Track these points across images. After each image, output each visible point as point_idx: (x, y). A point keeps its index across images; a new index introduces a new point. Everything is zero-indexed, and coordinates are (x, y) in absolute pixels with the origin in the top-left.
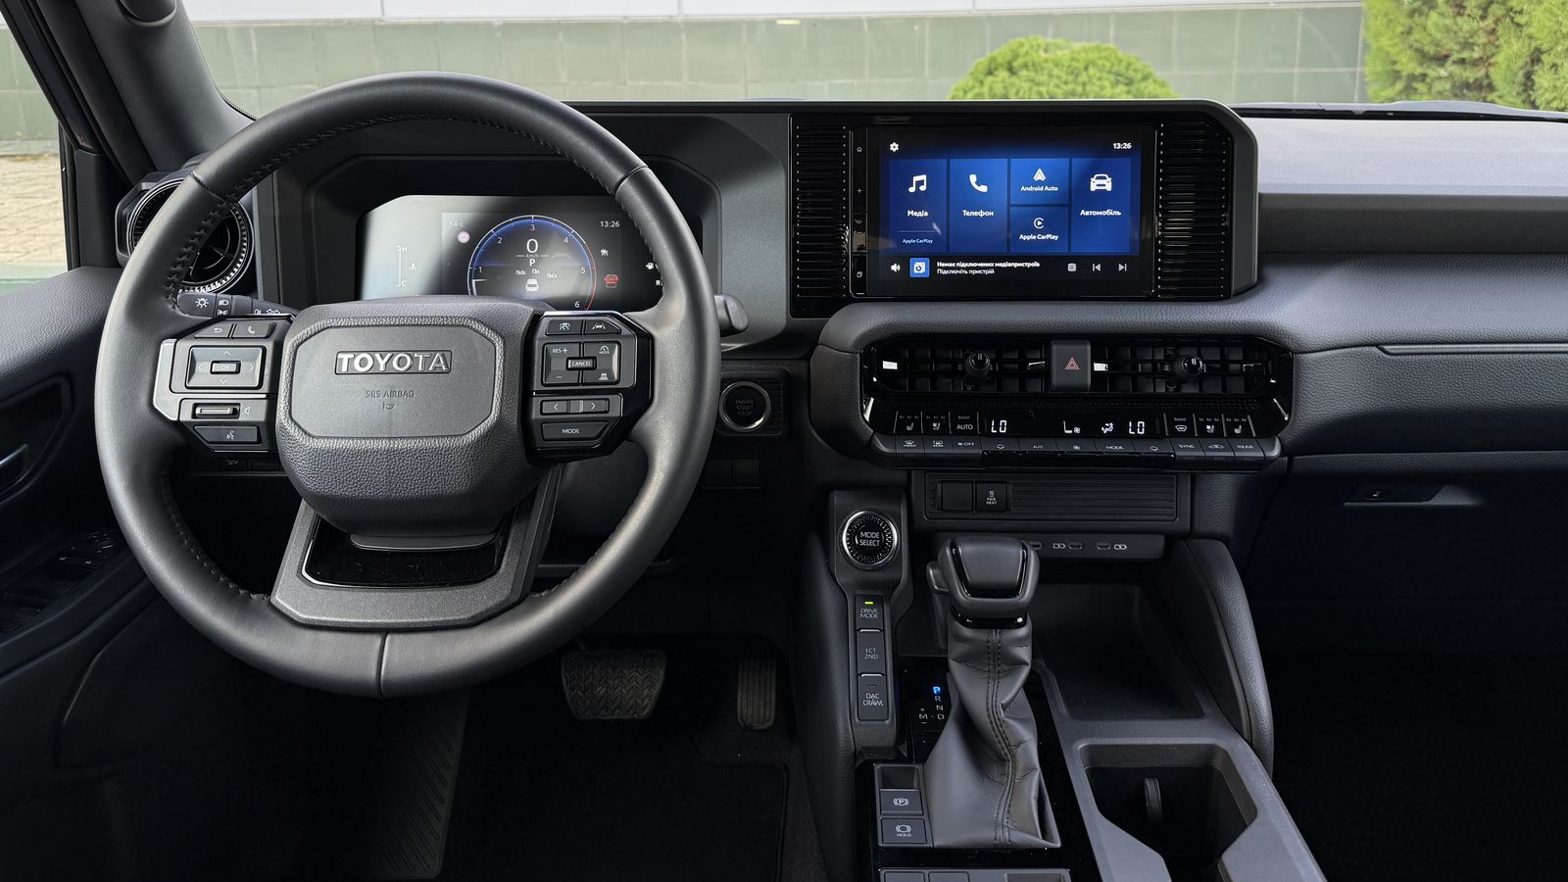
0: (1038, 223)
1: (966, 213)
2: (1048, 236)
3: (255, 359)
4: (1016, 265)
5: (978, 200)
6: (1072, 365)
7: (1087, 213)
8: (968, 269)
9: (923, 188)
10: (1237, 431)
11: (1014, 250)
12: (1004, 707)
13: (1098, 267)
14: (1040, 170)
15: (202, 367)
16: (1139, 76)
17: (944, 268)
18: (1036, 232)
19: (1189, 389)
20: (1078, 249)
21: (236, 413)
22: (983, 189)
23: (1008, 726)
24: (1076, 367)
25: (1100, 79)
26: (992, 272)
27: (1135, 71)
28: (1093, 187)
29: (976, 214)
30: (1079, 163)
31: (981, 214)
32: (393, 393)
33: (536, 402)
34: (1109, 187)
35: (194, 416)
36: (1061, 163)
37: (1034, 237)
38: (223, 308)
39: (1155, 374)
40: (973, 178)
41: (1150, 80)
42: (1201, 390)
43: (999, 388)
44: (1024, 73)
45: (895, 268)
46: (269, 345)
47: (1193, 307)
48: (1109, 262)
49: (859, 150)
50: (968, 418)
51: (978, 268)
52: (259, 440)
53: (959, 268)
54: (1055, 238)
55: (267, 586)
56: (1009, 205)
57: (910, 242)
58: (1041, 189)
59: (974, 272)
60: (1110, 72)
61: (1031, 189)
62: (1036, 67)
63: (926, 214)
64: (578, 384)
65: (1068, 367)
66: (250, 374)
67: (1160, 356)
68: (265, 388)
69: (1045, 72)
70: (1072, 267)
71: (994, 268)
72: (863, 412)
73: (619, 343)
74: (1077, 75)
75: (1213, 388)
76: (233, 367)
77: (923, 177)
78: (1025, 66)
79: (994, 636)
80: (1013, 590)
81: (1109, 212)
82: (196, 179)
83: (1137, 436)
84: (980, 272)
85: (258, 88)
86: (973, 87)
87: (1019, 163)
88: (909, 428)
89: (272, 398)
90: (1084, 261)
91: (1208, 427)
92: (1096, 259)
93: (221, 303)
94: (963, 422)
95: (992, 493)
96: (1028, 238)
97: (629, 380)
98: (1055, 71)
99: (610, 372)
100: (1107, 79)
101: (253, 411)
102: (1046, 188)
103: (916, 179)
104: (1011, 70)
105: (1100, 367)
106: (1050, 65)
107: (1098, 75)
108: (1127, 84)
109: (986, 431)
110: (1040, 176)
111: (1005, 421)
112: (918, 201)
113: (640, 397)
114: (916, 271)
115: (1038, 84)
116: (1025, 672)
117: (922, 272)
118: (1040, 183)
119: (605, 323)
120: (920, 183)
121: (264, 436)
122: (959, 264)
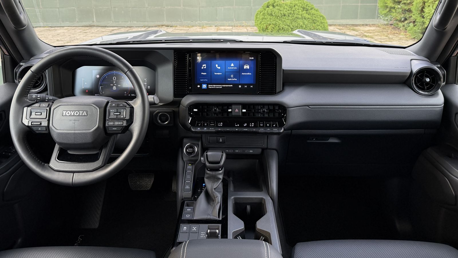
0: (232, 76)
1: (215, 74)
2: (234, 79)
3: (45, 112)
4: (227, 86)
5: (218, 71)
6: (237, 110)
7: (243, 74)
8: (215, 87)
9: (205, 68)
10: (274, 126)
11: (226, 82)
12: (215, 189)
13: (246, 86)
15: (33, 114)
16: (310, 8)
17: (210, 86)
18: (231, 78)
19: (266, 115)
20: (241, 82)
21: (41, 124)
22: (219, 68)
23: (215, 193)
25: (298, 9)
26: (221, 87)
27: (309, 7)
28: (245, 68)
29: (218, 74)
30: (242, 62)
31: (219, 74)
32: (75, 120)
33: (107, 122)
34: (248, 68)
35: (32, 124)
36: (237, 62)
38: (39, 98)
39: (258, 113)
40: (217, 65)
41: (313, 9)
42: (269, 116)
43: (222, 115)
44: (277, 7)
45: (199, 86)
46: (48, 109)
48: (249, 85)
49: (190, 59)
51: (218, 86)
52: (46, 130)
53: (214, 87)
54: (236, 79)
55: (48, 162)
56: (225, 72)
57: (202, 80)
58: (233, 68)
59: (217, 87)
60: (301, 7)
61: (230, 68)
62: (280, 6)
63: (206, 74)
64: (116, 118)
65: (236, 111)
66: (44, 115)
67: (259, 108)
68: (47, 118)
69: (283, 7)
70: (240, 86)
71: (222, 86)
72: (188, 121)
73: (126, 109)
74: (292, 8)
75: (271, 115)
76: (40, 114)
77: (205, 65)
78: (277, 5)
79: (214, 173)
80: (219, 163)
81: (248, 74)
82: (31, 71)
83: (252, 127)
84: (218, 87)
85: (58, 8)
86: (263, 11)
87: (228, 62)
88: (199, 125)
89: (49, 120)
90: (243, 85)
91: (268, 125)
92: (246, 85)
93: (38, 96)
94: (212, 123)
95: (221, 139)
96: (230, 79)
97: (128, 117)
98: (286, 7)
99: (123, 116)
100: (301, 9)
101: (45, 123)
103: (203, 65)
104: (273, 6)
105: (244, 111)
106: (284, 5)
107: (298, 8)
108: (306, 11)
109: (217, 125)
110: (232, 65)
111: (222, 123)
112: (204, 70)
113: (130, 121)
114: (203, 87)
115: (281, 11)
116: (221, 180)
117: (205, 87)
118: (232, 67)
119: (123, 104)
120: (204, 66)
121: (47, 129)
122: (214, 86)
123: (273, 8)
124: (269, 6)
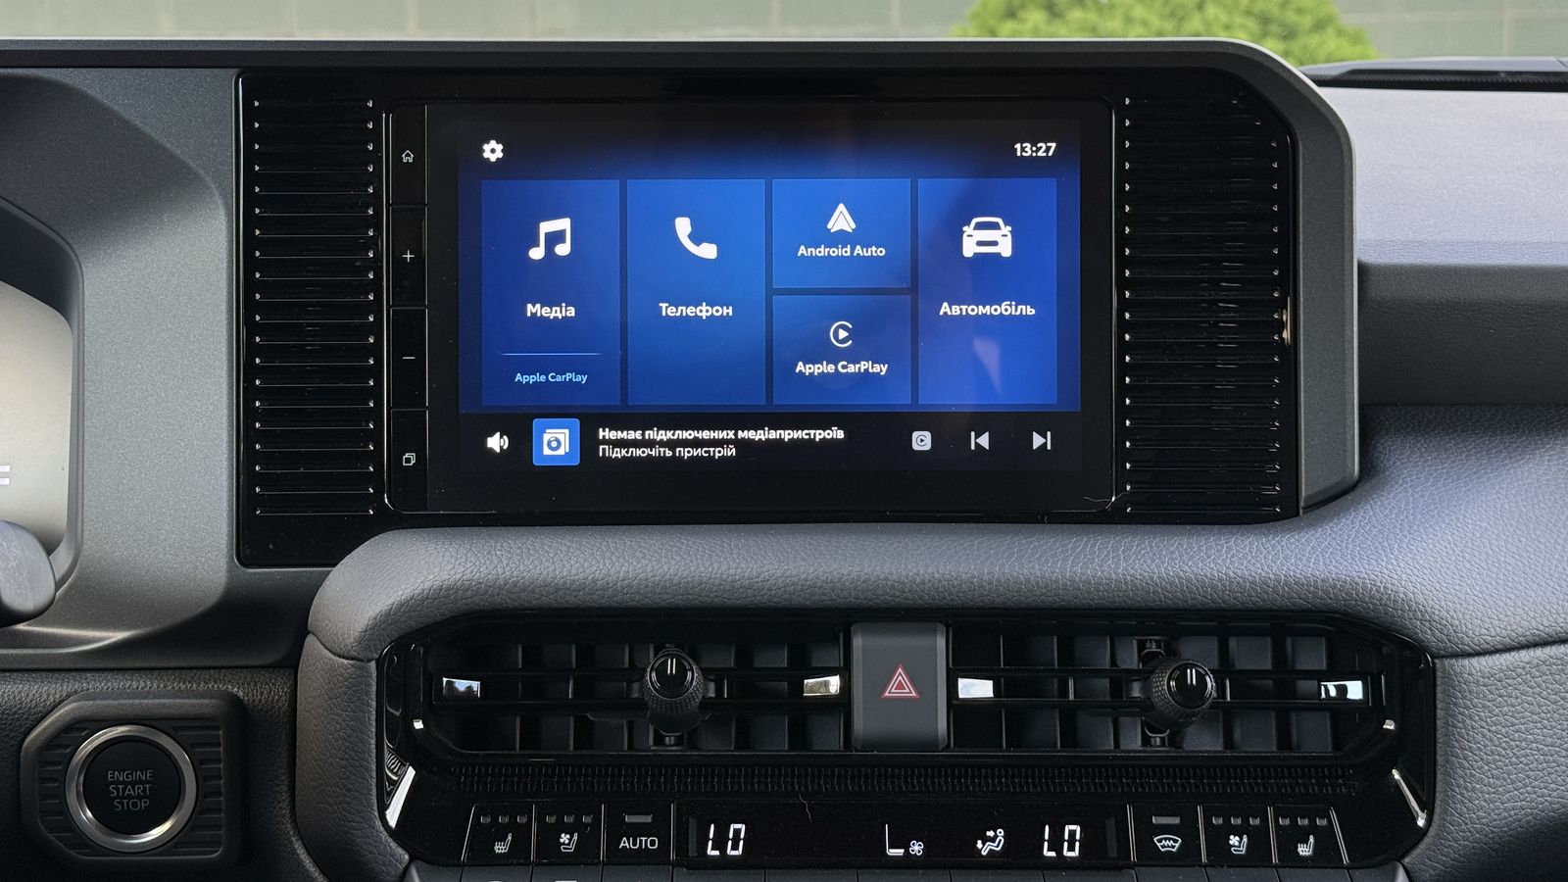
0: (840, 334)
1: (668, 310)
2: (864, 365)
4: (787, 435)
5: (695, 281)
6: (900, 686)
7: (956, 310)
8: (672, 444)
9: (563, 249)
10: (1304, 850)
11: (783, 400)
13: (984, 441)
14: (841, 207)
16: (1307, 21)
17: (617, 443)
18: (834, 356)
19: (1202, 741)
20: (934, 398)
22: (708, 251)
24: (909, 691)
26: (731, 451)
27: (1300, 11)
28: (969, 248)
29: (690, 311)
30: (940, 189)
31: (704, 311)
34: (1005, 248)
36: (892, 188)
37: (831, 368)
39: (1118, 705)
40: (683, 226)
41: (1330, 31)
42: (1229, 743)
43: (744, 740)
45: (496, 442)
47: (1194, 540)
48: (1010, 426)
49: (408, 158)
50: (648, 819)
51: (696, 443)
53: (651, 444)
54: (882, 369)
56: (771, 292)
57: (531, 379)
58: (846, 252)
59: (686, 453)
60: (1248, 13)
61: (822, 251)
63: (572, 312)
65: (891, 692)
67: (1130, 659)
69: (1119, 13)
70: (922, 441)
71: (736, 442)
72: (383, 807)
74: (1182, 19)
75: (1258, 739)
77: (564, 224)
81: (1006, 308)
83: (1061, 863)
84: (701, 452)
87: (792, 188)
88: (500, 848)
90: (949, 427)
91: (1234, 840)
92: (981, 420)
94: (635, 831)
96: (817, 369)
102: (858, 250)
103: (546, 227)
105: (976, 688)
107: (1224, 18)
109: (692, 852)
110: (841, 220)
111: (742, 827)
112: (553, 280)
114: (547, 451)
117: (561, 452)
118: (841, 238)
120: (555, 238)
122: (650, 434)
123: (1049, 23)
124: (1023, 6)
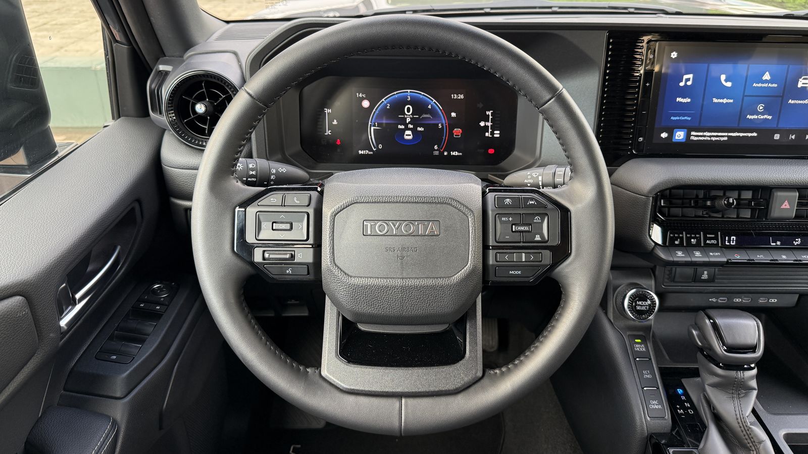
0: (760, 108)
1: (715, 100)
2: (765, 116)
3: (302, 221)
4: (741, 134)
5: (723, 92)
6: (786, 205)
7: (793, 102)
8: (710, 136)
9: (689, 83)
11: (742, 125)
12: (748, 418)
13: (793, 137)
14: (767, 73)
15: (266, 225)
17: (695, 136)
18: (758, 113)
20: (782, 125)
21: (293, 257)
22: (729, 84)
23: (752, 429)
24: (788, 207)
26: (726, 139)
28: (800, 85)
29: (721, 101)
30: (793, 68)
31: (725, 101)
32: (403, 249)
33: (491, 253)
35: (264, 259)
36: (782, 68)
37: (756, 117)
38: (252, 170)
45: (664, 135)
46: (311, 211)
48: (801, 133)
49: (651, 57)
50: (713, 236)
51: (717, 136)
52: (308, 273)
53: (705, 136)
54: (770, 117)
56: (744, 96)
57: (676, 119)
58: (766, 85)
59: (714, 139)
61: (760, 85)
63: (689, 100)
64: (520, 242)
65: (783, 207)
66: (301, 231)
68: (311, 241)
70: (777, 137)
71: (728, 136)
72: (649, 233)
73: (547, 214)
76: (288, 226)
77: (691, 76)
79: (733, 373)
80: (753, 349)
82: (249, 94)
84: (718, 139)
88: (677, 242)
89: (317, 247)
90: (785, 133)
92: (792, 132)
93: (251, 166)
94: (710, 239)
95: (706, 272)
96: (753, 117)
97: (556, 241)
99: (542, 236)
101: (304, 255)
102: (770, 85)
103: (685, 77)
109: (724, 244)
110: (767, 77)
111: (734, 237)
112: (685, 92)
113: (562, 251)
114: (677, 138)
116: (755, 394)
117: (680, 138)
118: (766, 81)
119: (536, 201)
120: (688, 80)
121: (311, 271)
122: (705, 134)
